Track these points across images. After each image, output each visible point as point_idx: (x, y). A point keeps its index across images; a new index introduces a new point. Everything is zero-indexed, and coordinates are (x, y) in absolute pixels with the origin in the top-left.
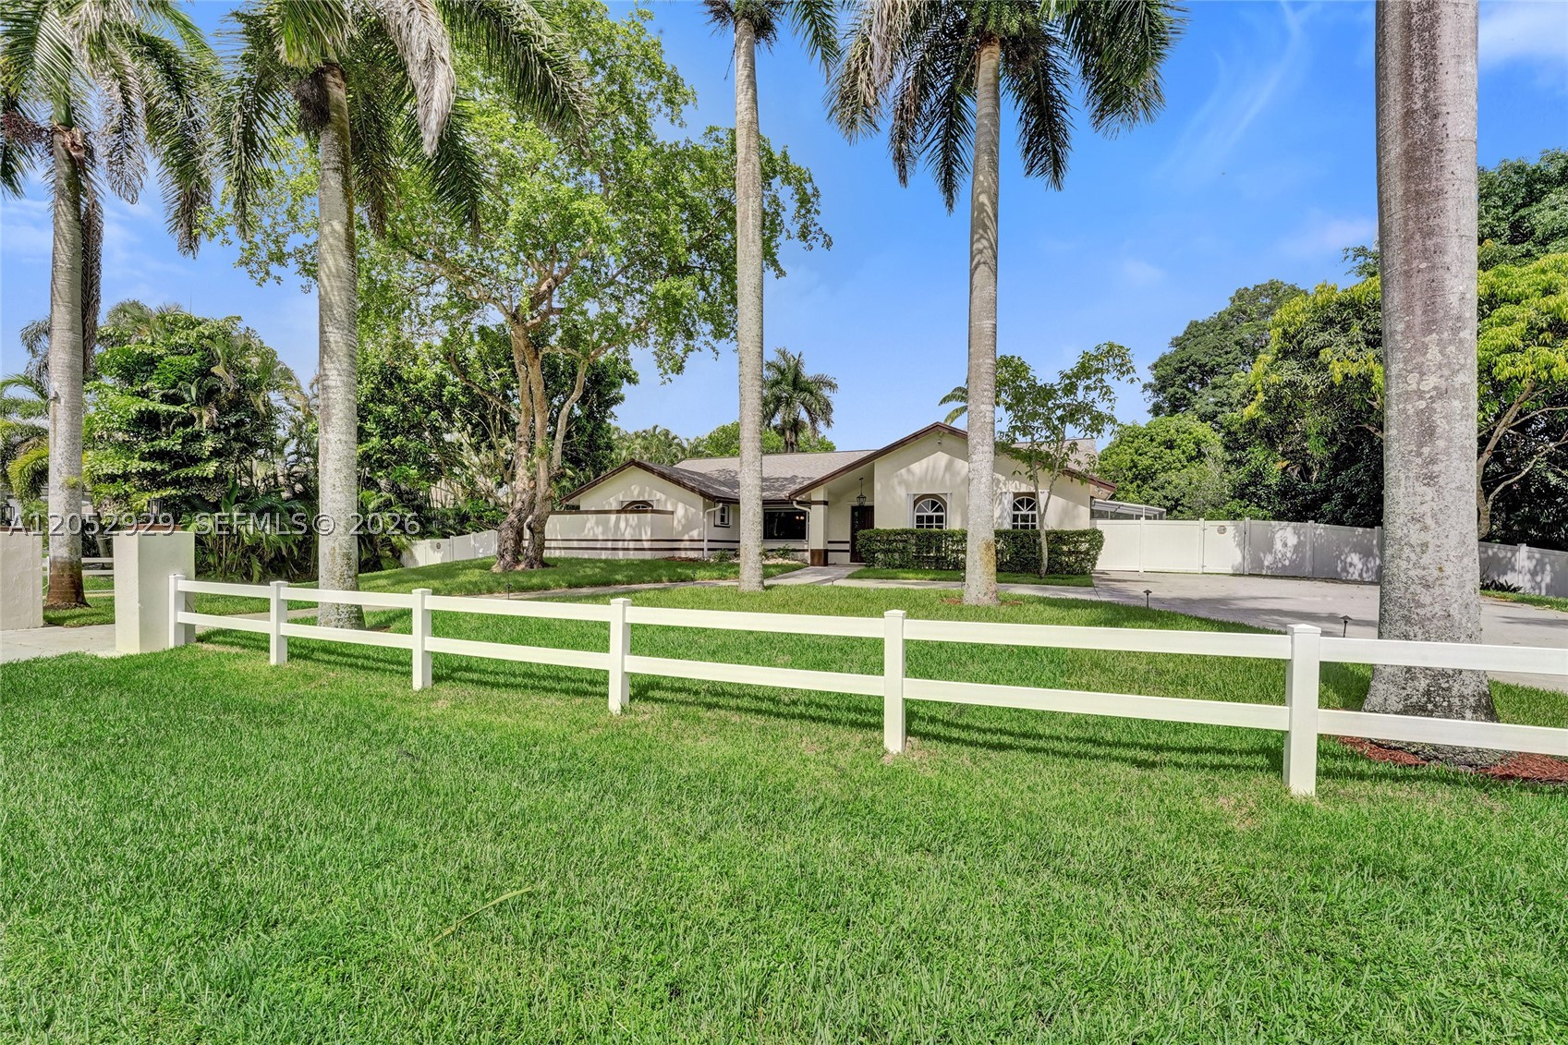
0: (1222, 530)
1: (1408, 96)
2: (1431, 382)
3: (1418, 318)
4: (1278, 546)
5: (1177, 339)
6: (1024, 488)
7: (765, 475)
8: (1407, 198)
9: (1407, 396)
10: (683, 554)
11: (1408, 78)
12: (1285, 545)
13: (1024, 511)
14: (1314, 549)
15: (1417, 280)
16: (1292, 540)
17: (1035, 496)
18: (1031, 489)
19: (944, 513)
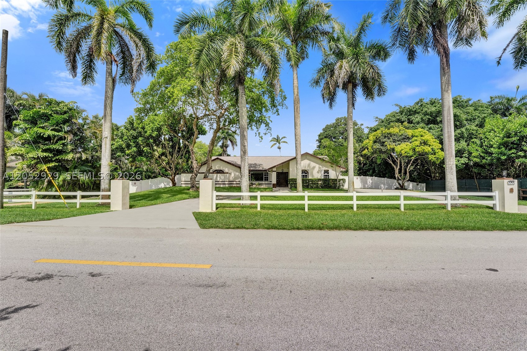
0: (357, 179)
1: (448, 129)
2: (452, 163)
3: (450, 156)
4: (368, 182)
5: (324, 129)
6: (326, 169)
7: (249, 163)
8: (448, 141)
9: (449, 164)
10: (234, 185)
11: (448, 127)
12: (369, 182)
13: (326, 174)
14: (375, 183)
15: (450, 151)
16: (371, 182)
17: (328, 170)
18: (328, 169)
19: (307, 175)
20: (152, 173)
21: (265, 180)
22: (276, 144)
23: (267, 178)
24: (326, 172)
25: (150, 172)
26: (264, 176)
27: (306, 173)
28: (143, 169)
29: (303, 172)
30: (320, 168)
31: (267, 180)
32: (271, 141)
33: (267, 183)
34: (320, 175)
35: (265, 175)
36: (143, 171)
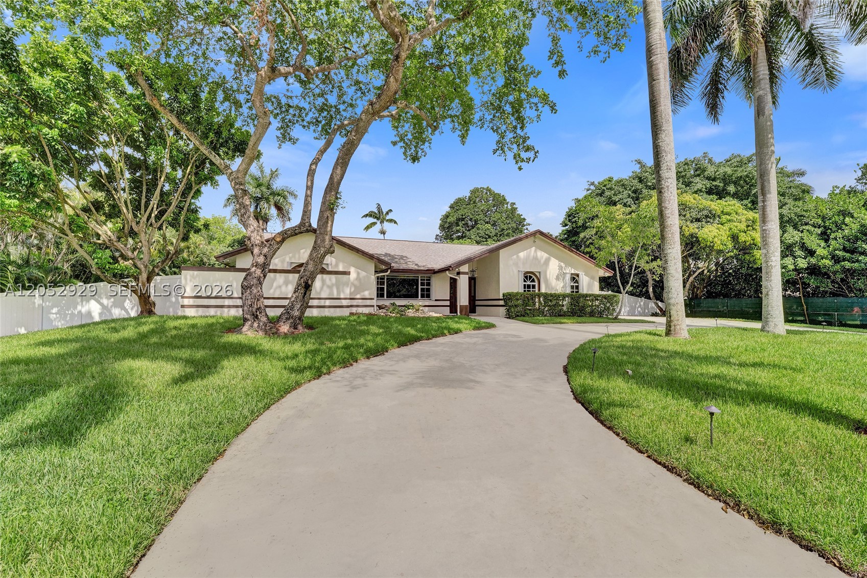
6: (574, 271)
10: (356, 311)
17: (578, 275)
18: (576, 272)
19: (536, 284)
20: (47, 272)
21: (422, 296)
22: (374, 224)
23: (428, 290)
24: (575, 278)
25: (40, 267)
26: (420, 287)
27: (533, 281)
28: (9, 255)
29: (526, 277)
30: (561, 268)
31: (428, 296)
32: (366, 216)
33: (427, 304)
34: (562, 285)
35: (422, 284)
36: (11, 263)
